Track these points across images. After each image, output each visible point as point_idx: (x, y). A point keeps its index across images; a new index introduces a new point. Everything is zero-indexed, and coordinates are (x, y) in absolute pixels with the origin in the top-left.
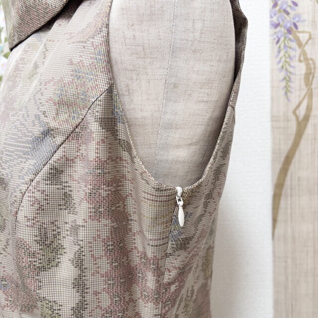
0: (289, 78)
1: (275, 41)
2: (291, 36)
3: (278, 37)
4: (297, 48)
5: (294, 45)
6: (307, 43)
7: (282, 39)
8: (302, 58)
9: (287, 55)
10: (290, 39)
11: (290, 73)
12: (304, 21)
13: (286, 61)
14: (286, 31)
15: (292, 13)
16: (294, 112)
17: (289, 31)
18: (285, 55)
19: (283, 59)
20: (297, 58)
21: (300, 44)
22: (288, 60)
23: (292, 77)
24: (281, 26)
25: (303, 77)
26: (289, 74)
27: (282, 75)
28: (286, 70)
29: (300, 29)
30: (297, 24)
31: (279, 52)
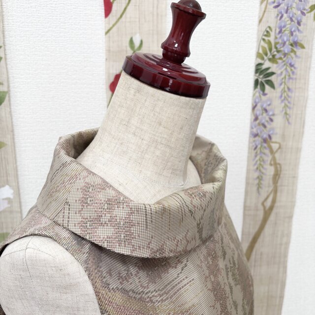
0: (262, 177)
1: (253, 148)
2: (265, 145)
3: (256, 144)
4: (269, 154)
5: (267, 151)
6: (277, 151)
7: (259, 146)
8: (272, 163)
9: (261, 159)
10: (265, 147)
11: (263, 173)
12: (276, 134)
13: (260, 164)
14: (262, 141)
15: (268, 126)
16: (263, 204)
17: (265, 141)
18: (260, 159)
19: (258, 162)
20: (269, 162)
21: (272, 152)
22: (262, 163)
23: (264, 176)
24: (259, 136)
25: (271, 177)
26: (261, 174)
27: (256, 174)
28: (260, 170)
29: (274, 139)
30: (271, 136)
31: (256, 156)
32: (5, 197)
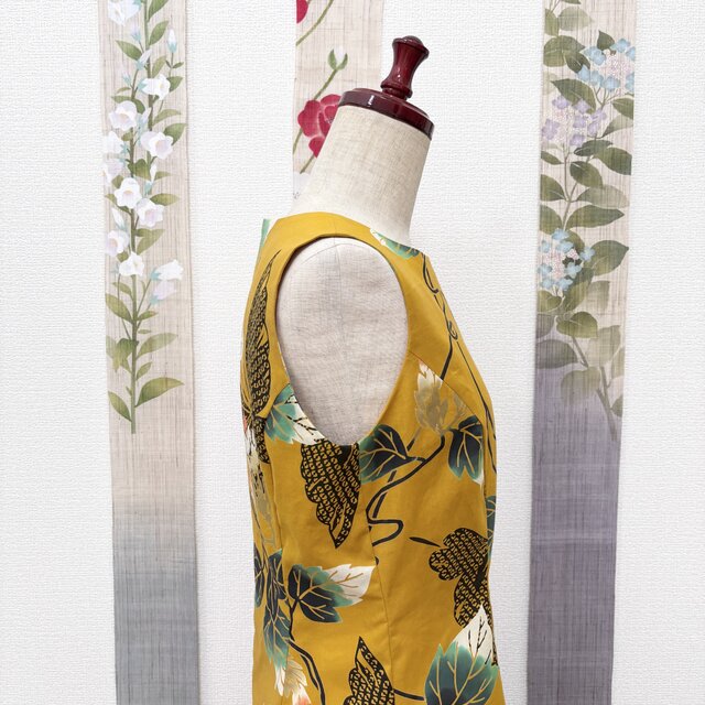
32: (171, 277)
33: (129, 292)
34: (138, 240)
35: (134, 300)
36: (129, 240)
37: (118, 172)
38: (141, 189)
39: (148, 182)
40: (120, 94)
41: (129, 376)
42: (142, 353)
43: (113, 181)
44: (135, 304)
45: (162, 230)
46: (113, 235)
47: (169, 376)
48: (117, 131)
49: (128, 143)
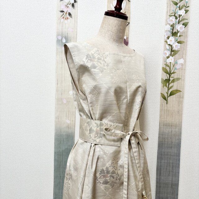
33: (169, 67)
34: (172, 53)
35: (170, 69)
36: (170, 53)
37: (169, 35)
38: (175, 39)
39: (177, 38)
40: (171, 14)
41: (167, 89)
42: (171, 83)
43: (167, 37)
44: (170, 70)
45: (179, 51)
46: (166, 51)
47: (178, 89)
48: (169, 24)
49: (172, 27)
